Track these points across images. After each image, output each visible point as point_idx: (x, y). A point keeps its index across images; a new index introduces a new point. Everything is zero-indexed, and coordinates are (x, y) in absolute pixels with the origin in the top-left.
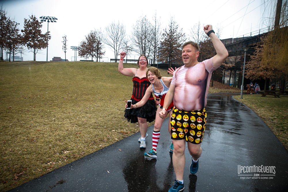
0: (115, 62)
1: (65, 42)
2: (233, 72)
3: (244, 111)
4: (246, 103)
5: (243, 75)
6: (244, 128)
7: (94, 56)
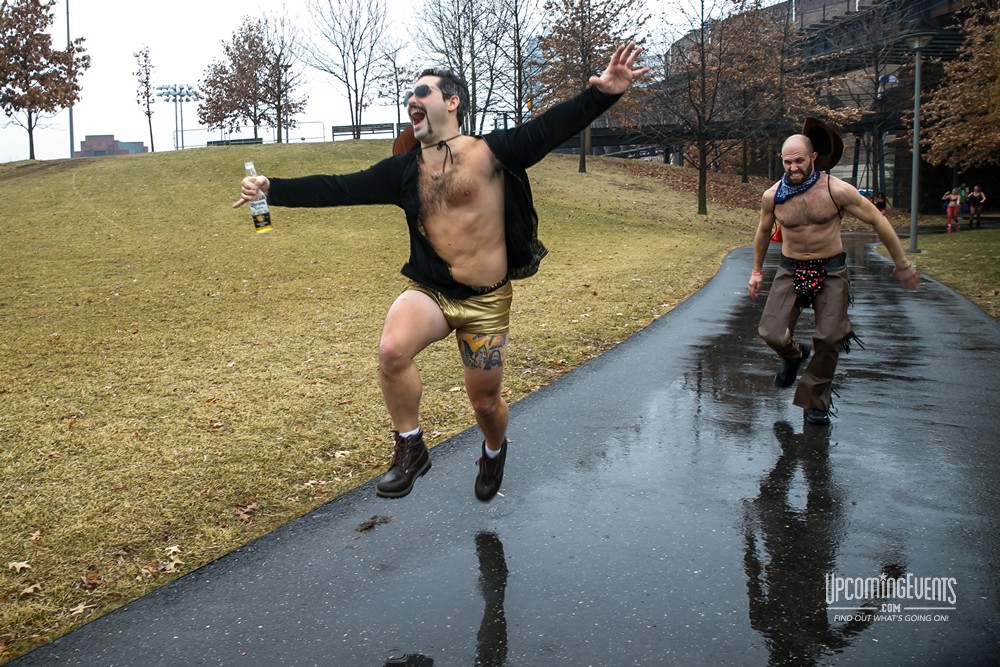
0: (352, 137)
1: (144, 73)
2: (866, 139)
3: (925, 301)
4: (935, 270)
5: (915, 151)
6: (926, 360)
7: (263, 122)
